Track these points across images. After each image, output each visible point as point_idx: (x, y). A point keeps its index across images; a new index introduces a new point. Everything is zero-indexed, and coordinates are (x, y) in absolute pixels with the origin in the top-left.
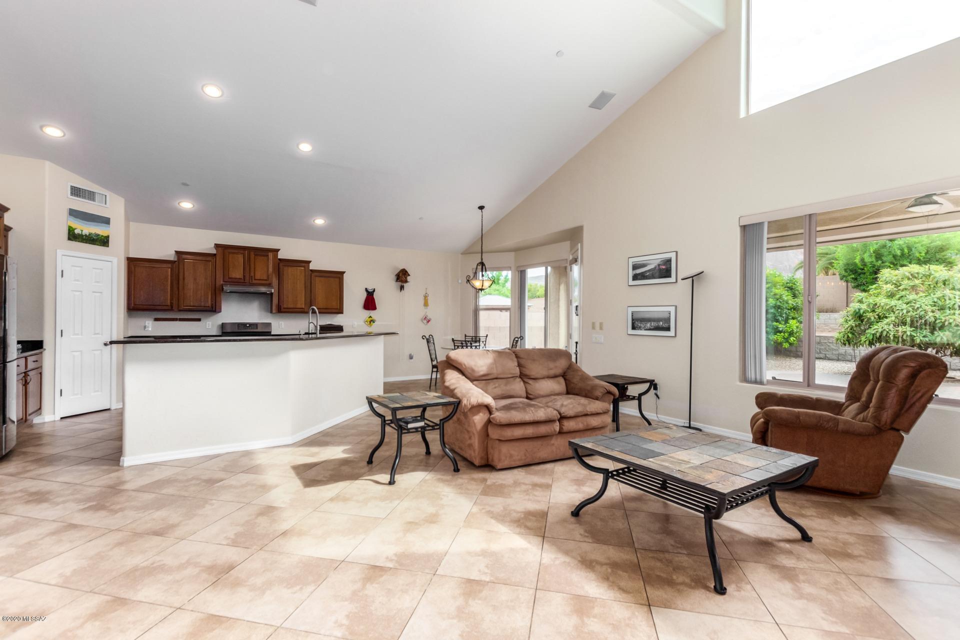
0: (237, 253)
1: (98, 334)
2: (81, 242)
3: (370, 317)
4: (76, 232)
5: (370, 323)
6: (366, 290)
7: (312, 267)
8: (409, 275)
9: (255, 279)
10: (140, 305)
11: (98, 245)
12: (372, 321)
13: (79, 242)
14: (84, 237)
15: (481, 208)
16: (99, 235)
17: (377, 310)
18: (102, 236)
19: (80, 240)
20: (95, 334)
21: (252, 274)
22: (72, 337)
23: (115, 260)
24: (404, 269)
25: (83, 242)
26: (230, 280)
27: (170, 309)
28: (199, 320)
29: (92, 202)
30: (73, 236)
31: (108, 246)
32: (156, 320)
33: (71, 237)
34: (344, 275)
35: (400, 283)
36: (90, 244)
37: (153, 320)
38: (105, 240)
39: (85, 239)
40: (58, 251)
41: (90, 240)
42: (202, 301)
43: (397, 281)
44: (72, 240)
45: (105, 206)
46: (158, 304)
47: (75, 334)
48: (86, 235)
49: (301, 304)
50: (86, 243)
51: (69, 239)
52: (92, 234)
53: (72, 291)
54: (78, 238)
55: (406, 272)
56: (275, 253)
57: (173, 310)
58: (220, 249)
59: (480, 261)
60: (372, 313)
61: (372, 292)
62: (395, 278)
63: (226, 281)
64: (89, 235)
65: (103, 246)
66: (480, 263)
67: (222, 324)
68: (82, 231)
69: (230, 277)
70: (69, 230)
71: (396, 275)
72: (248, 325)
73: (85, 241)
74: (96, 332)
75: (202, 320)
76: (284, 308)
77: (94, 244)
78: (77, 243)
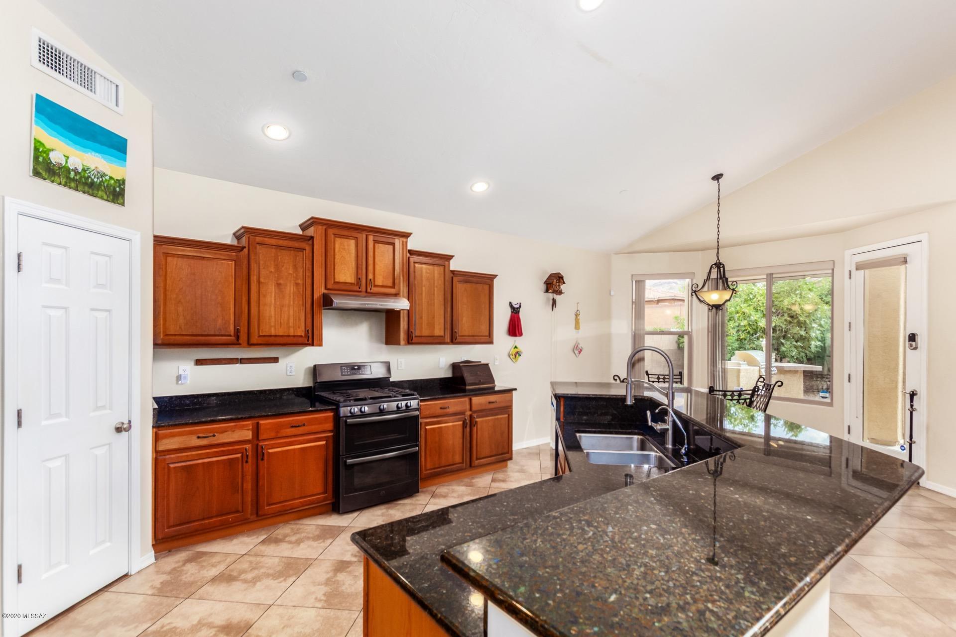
0: (347, 237)
1: (104, 407)
2: (65, 185)
3: (516, 347)
4: (53, 158)
5: (515, 356)
6: (511, 305)
7: (454, 266)
8: (564, 283)
9: (375, 286)
10: (175, 335)
11: (102, 198)
12: (518, 354)
13: (59, 184)
14: (72, 174)
15: (717, 177)
16: (104, 175)
17: (522, 337)
18: (111, 178)
19: (63, 181)
20: (97, 408)
21: (370, 276)
22: (44, 423)
23: (137, 238)
24: (559, 273)
25: (69, 188)
26: (336, 287)
27: (236, 342)
28: (275, 360)
29: (88, 93)
30: (45, 167)
31: (122, 204)
32: (199, 362)
33: (41, 170)
34: (495, 280)
35: (551, 296)
36: (84, 192)
37: (193, 363)
38: (118, 189)
39: (73, 180)
40: (8, 200)
41: (84, 183)
42: (291, 324)
43: (547, 291)
44: (44, 179)
45: (115, 108)
46: (212, 333)
47: (50, 417)
48: (76, 171)
49: (438, 331)
50: (75, 189)
51: (36, 173)
52: (87, 168)
53: (44, 307)
54: (57, 175)
55: (562, 278)
56: (404, 240)
57: (240, 344)
58: (320, 227)
59: (714, 260)
60: (517, 340)
61: (517, 308)
62: (544, 287)
63: (331, 287)
64: (84, 170)
65: (113, 201)
66: (715, 264)
67: (315, 366)
68: (66, 157)
69: (336, 280)
70: (36, 149)
71: (544, 283)
72: (356, 367)
73: (73, 185)
74: (99, 404)
75: (280, 360)
76: (416, 335)
77: (92, 195)
78: (55, 186)
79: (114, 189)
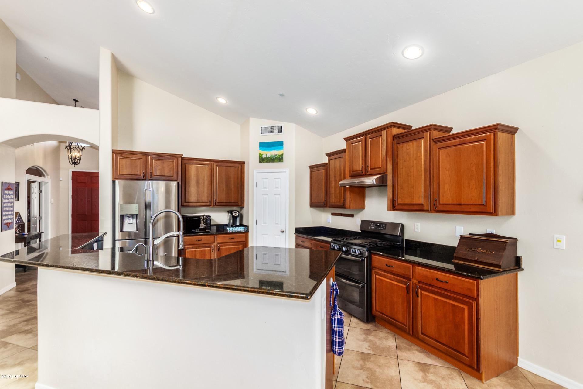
0: (357, 143)
2: (266, 162)
4: (263, 156)
9: (371, 169)
10: (313, 203)
11: (276, 162)
13: (265, 162)
14: (268, 158)
16: (277, 155)
18: (279, 155)
19: (266, 161)
21: (368, 163)
22: (263, 225)
23: (288, 170)
25: (268, 162)
26: (353, 174)
29: (274, 133)
30: (262, 160)
31: (283, 162)
32: (333, 214)
33: (261, 161)
36: (271, 162)
37: (330, 214)
38: (281, 158)
40: (254, 170)
41: (271, 160)
44: (262, 162)
45: (281, 133)
47: (264, 223)
48: (269, 157)
50: (269, 162)
52: (272, 155)
53: (263, 195)
54: (265, 160)
63: (351, 175)
64: (271, 156)
65: (279, 162)
67: (362, 221)
68: (266, 155)
69: (353, 170)
70: (260, 156)
72: (378, 225)
73: (268, 161)
74: (277, 223)
75: (354, 216)
76: (399, 203)
77: (274, 162)
78: (264, 163)
79: (280, 158)
